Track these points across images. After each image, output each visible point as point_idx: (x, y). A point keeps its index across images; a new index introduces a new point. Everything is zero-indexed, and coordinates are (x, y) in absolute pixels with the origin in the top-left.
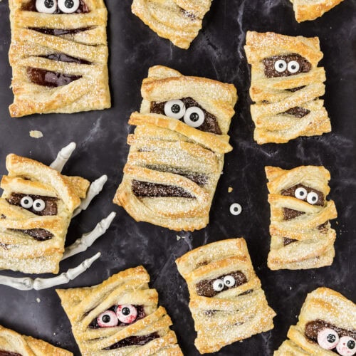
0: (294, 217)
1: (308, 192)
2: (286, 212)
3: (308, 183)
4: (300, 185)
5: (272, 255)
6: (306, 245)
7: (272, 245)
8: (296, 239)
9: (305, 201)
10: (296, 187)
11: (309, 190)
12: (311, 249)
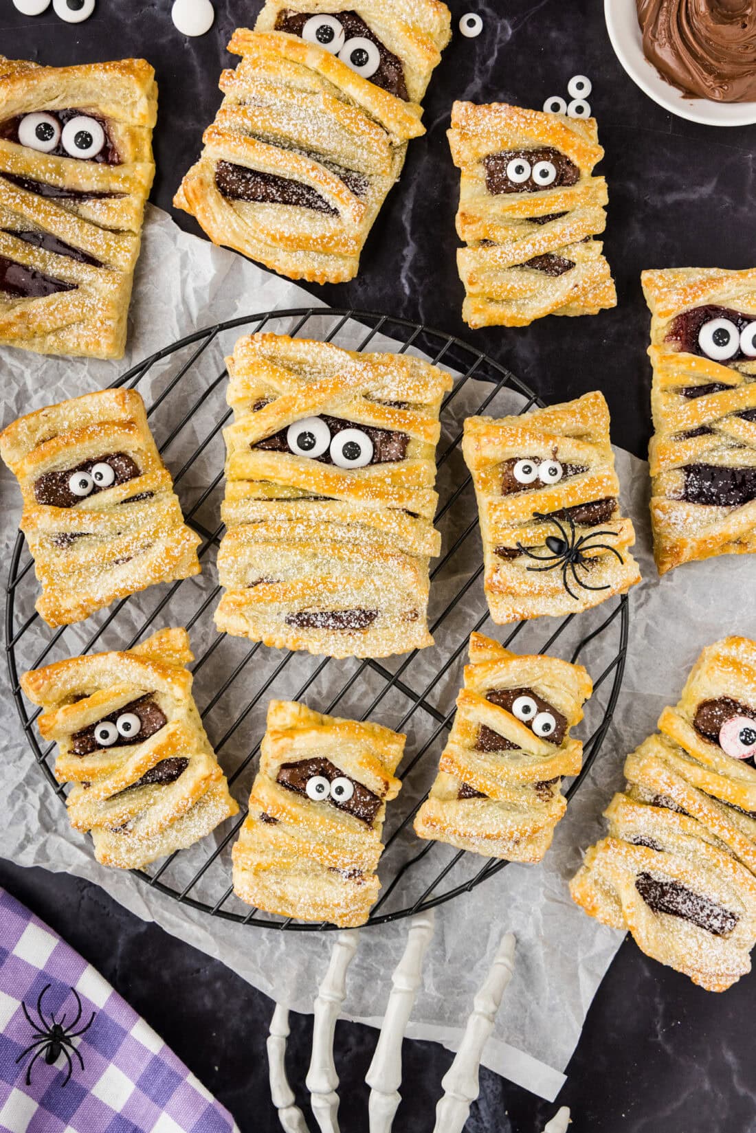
0: (495, 749)
1: (539, 711)
2: (484, 734)
3: (545, 691)
4: (529, 692)
5: (427, 809)
6: (501, 812)
7: (436, 788)
8: (487, 793)
9: (529, 725)
10: (520, 692)
11: (543, 706)
12: (509, 822)
